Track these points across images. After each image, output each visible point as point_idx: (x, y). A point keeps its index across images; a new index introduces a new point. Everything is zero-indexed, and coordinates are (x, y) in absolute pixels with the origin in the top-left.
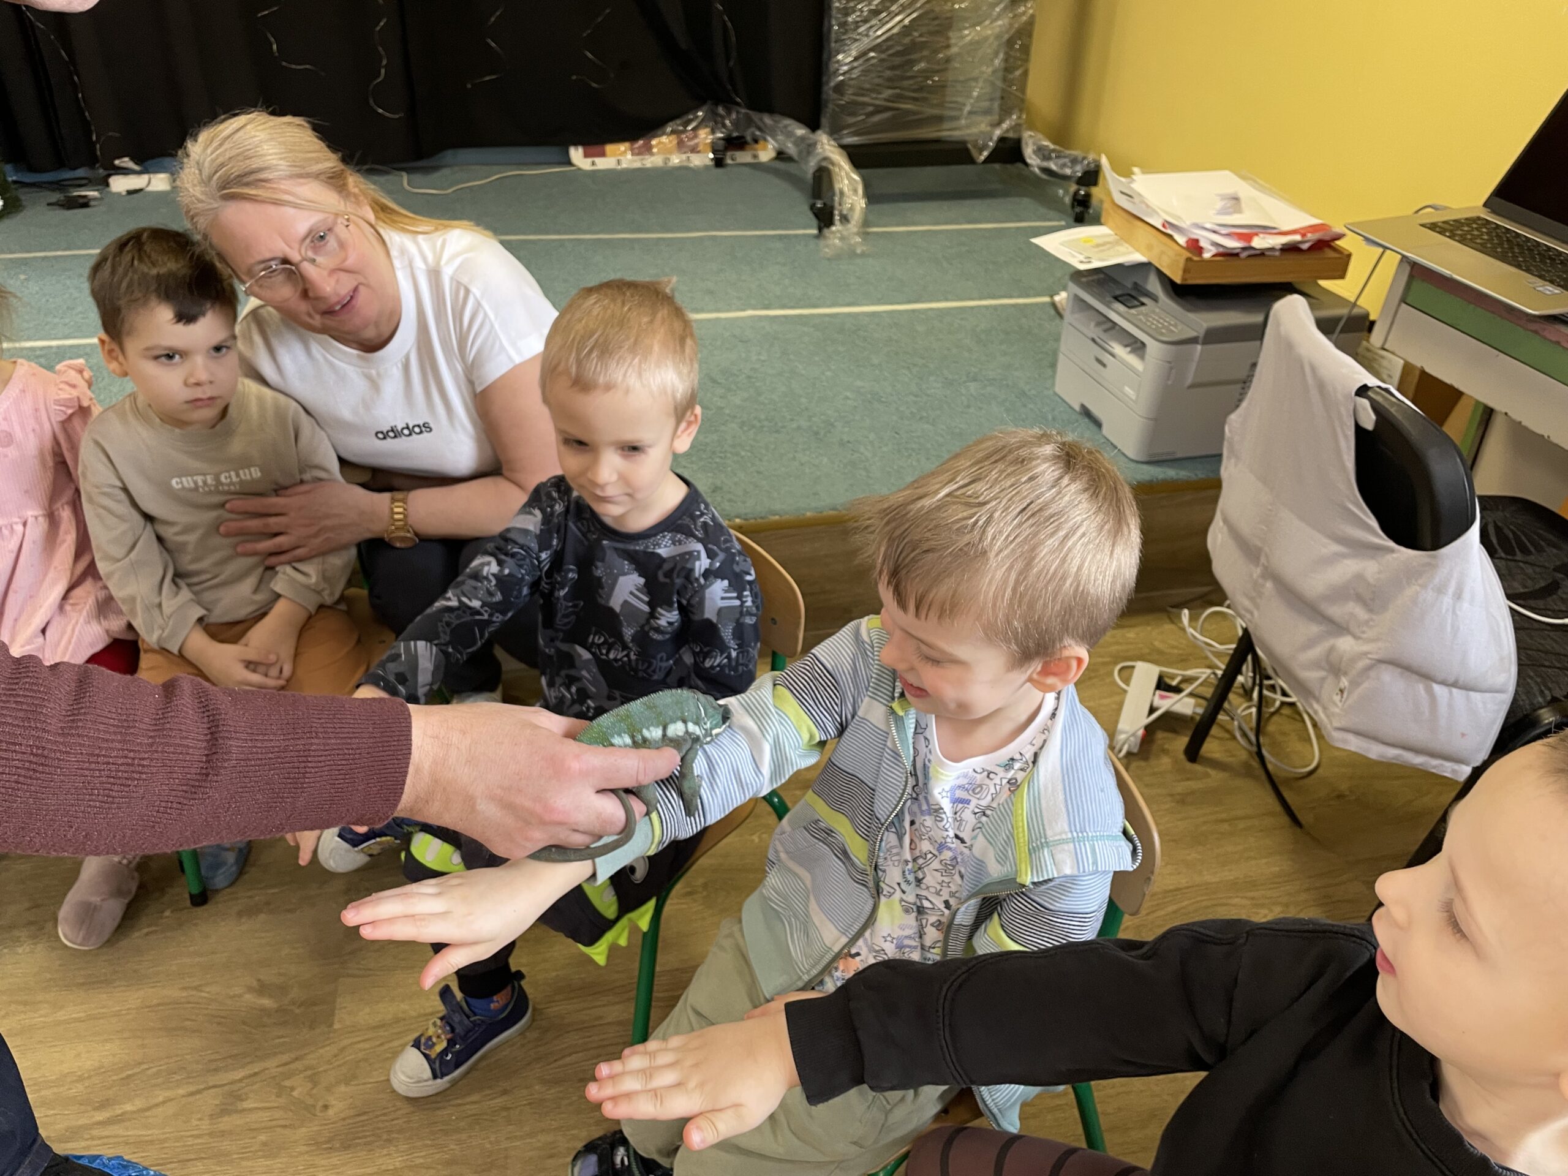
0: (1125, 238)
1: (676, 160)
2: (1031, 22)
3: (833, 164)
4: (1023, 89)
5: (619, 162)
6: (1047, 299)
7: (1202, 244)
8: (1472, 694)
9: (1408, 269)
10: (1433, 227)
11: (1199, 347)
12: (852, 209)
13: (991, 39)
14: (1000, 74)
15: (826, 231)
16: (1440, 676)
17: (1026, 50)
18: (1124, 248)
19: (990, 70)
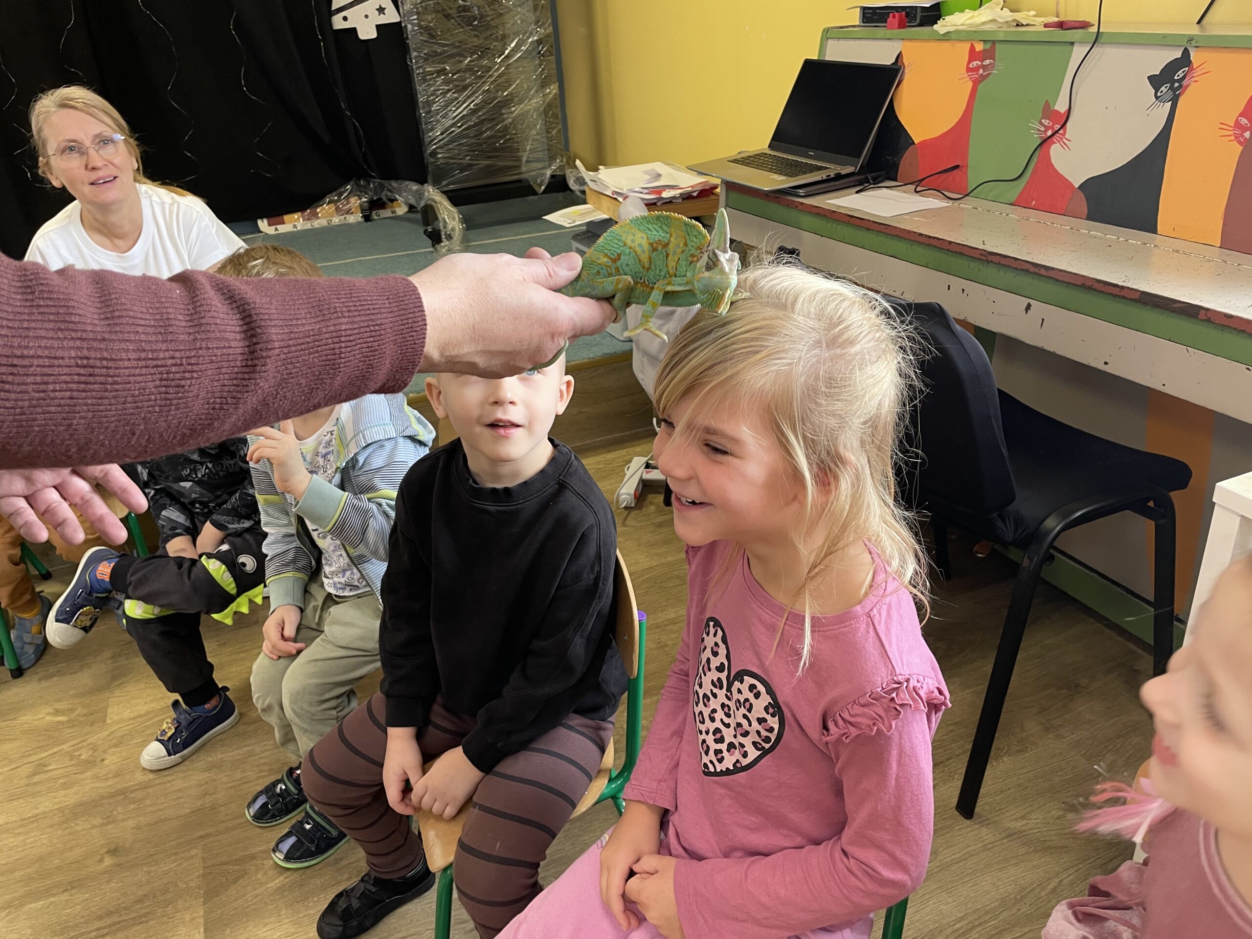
0: (598, 208)
1: (336, 220)
2: (556, 98)
3: (436, 202)
5: (295, 226)
9: (725, 186)
10: (735, 161)
12: (453, 229)
13: (533, 111)
14: (544, 135)
15: (437, 246)
17: (556, 116)
18: (597, 213)
19: (534, 132)
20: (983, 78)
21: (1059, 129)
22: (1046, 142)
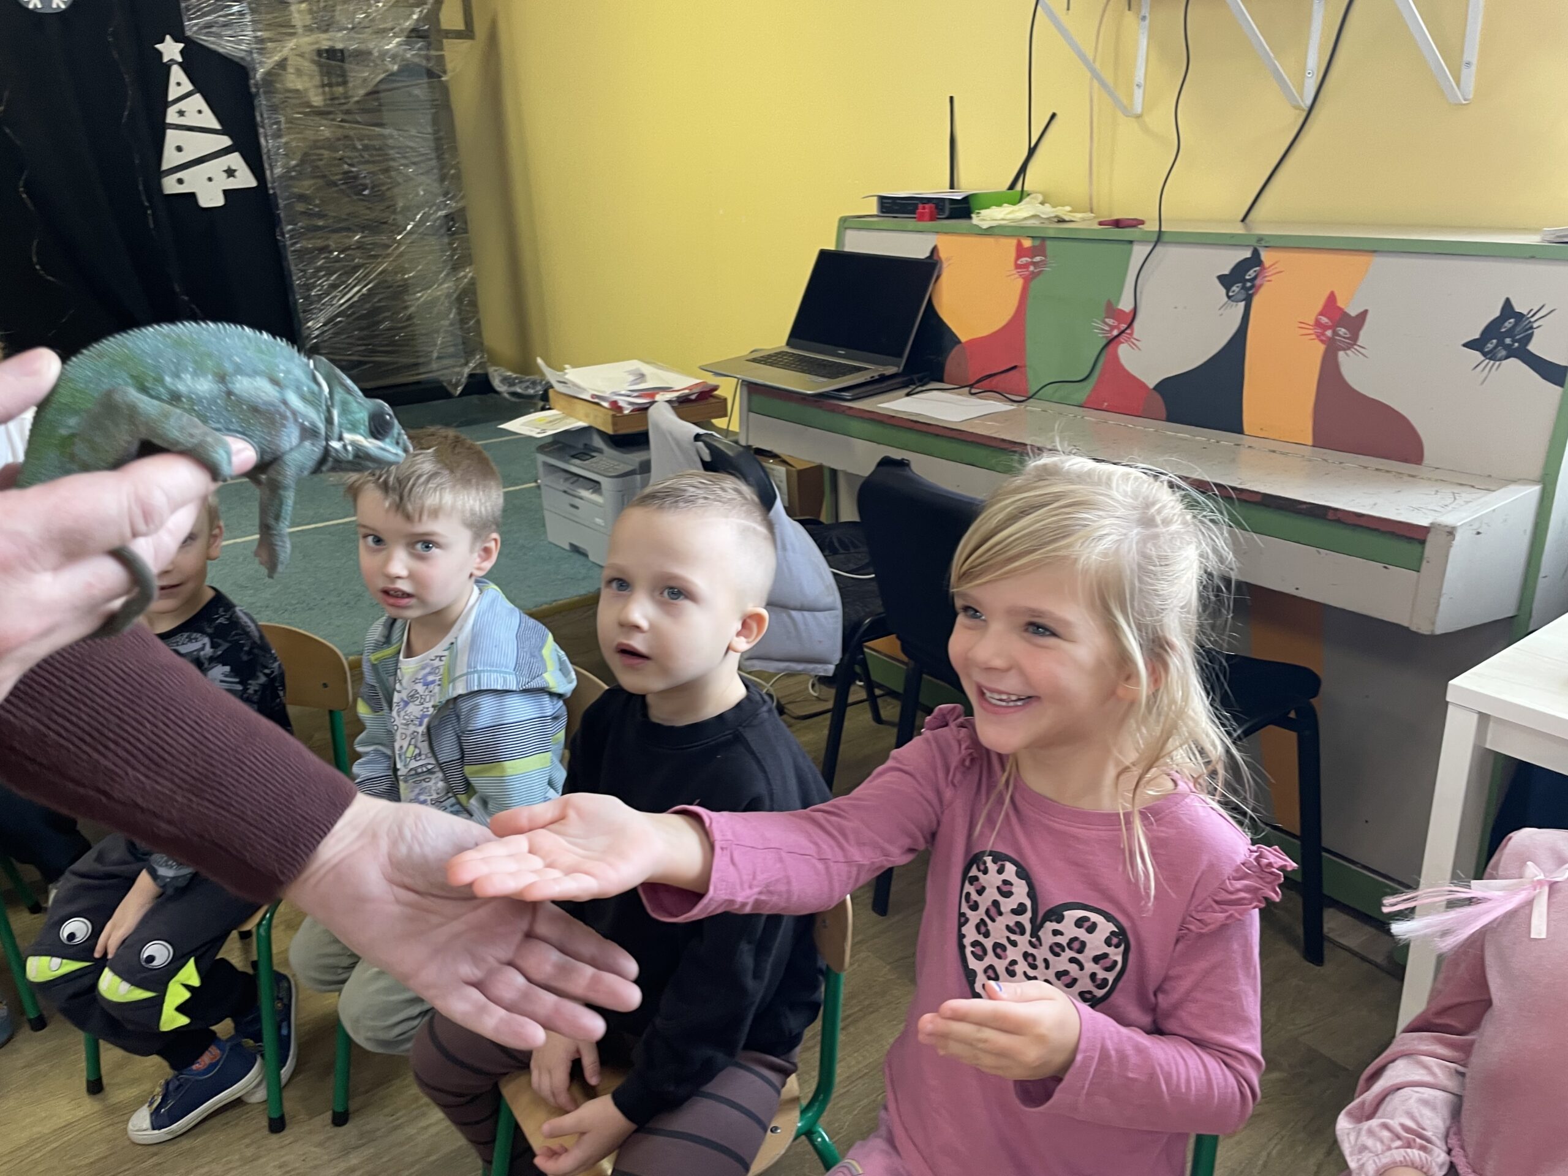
0: (569, 414)
2: (473, 283)
4: (479, 334)
6: (533, 484)
7: (621, 404)
8: (817, 614)
9: (745, 389)
10: (754, 360)
11: (638, 477)
13: (443, 298)
14: (458, 326)
16: (792, 603)
17: (474, 304)
18: (571, 420)
19: (447, 323)
20: (1034, 275)
21: (1126, 329)
22: (1112, 342)
